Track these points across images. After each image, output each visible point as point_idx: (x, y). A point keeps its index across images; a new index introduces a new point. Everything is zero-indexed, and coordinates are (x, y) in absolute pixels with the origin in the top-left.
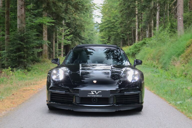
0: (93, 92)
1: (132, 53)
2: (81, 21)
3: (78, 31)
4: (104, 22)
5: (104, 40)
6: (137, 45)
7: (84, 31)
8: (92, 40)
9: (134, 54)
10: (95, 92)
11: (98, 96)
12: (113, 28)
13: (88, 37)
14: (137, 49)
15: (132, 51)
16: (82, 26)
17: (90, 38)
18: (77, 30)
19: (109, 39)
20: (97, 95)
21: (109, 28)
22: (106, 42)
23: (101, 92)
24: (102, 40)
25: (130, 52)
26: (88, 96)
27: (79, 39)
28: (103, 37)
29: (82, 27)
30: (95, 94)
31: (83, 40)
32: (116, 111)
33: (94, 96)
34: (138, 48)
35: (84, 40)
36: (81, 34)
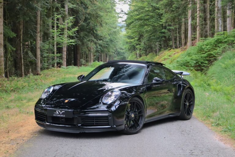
0: (58, 112)
1: (195, 62)
2: (95, 7)
3: (91, 25)
4: (134, 11)
5: (132, 40)
6: (204, 45)
7: (101, 25)
8: (115, 41)
9: (200, 63)
10: (60, 111)
11: (62, 116)
12: (147, 20)
13: (109, 36)
14: (204, 54)
15: (194, 57)
16: (97, 17)
17: (112, 38)
18: (89, 22)
19: (139, 40)
20: (61, 114)
21: (142, 20)
22: (135, 43)
23: (64, 112)
24: (128, 40)
25: (192, 59)
26: (54, 115)
27: (93, 39)
28: (129, 37)
29: (99, 19)
30: (59, 114)
31: (100, 40)
32: (80, 133)
33: (59, 116)
34: (206, 52)
35: (102, 39)
36: (96, 31)
